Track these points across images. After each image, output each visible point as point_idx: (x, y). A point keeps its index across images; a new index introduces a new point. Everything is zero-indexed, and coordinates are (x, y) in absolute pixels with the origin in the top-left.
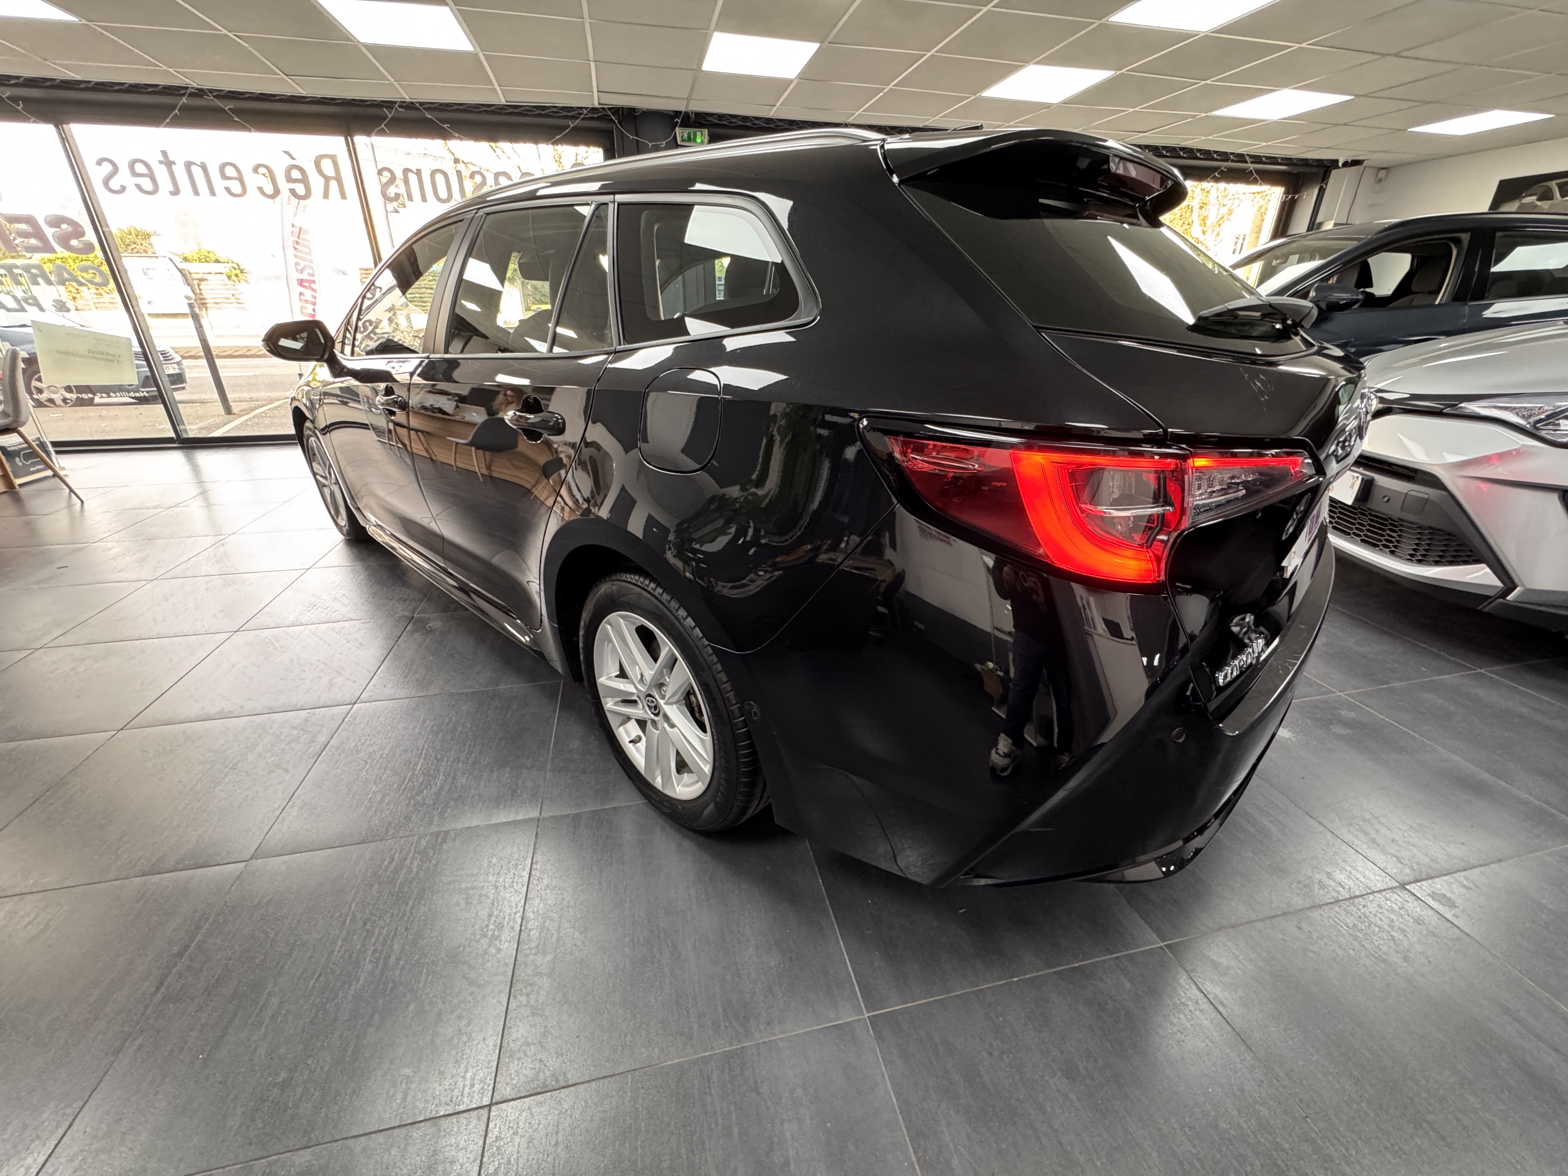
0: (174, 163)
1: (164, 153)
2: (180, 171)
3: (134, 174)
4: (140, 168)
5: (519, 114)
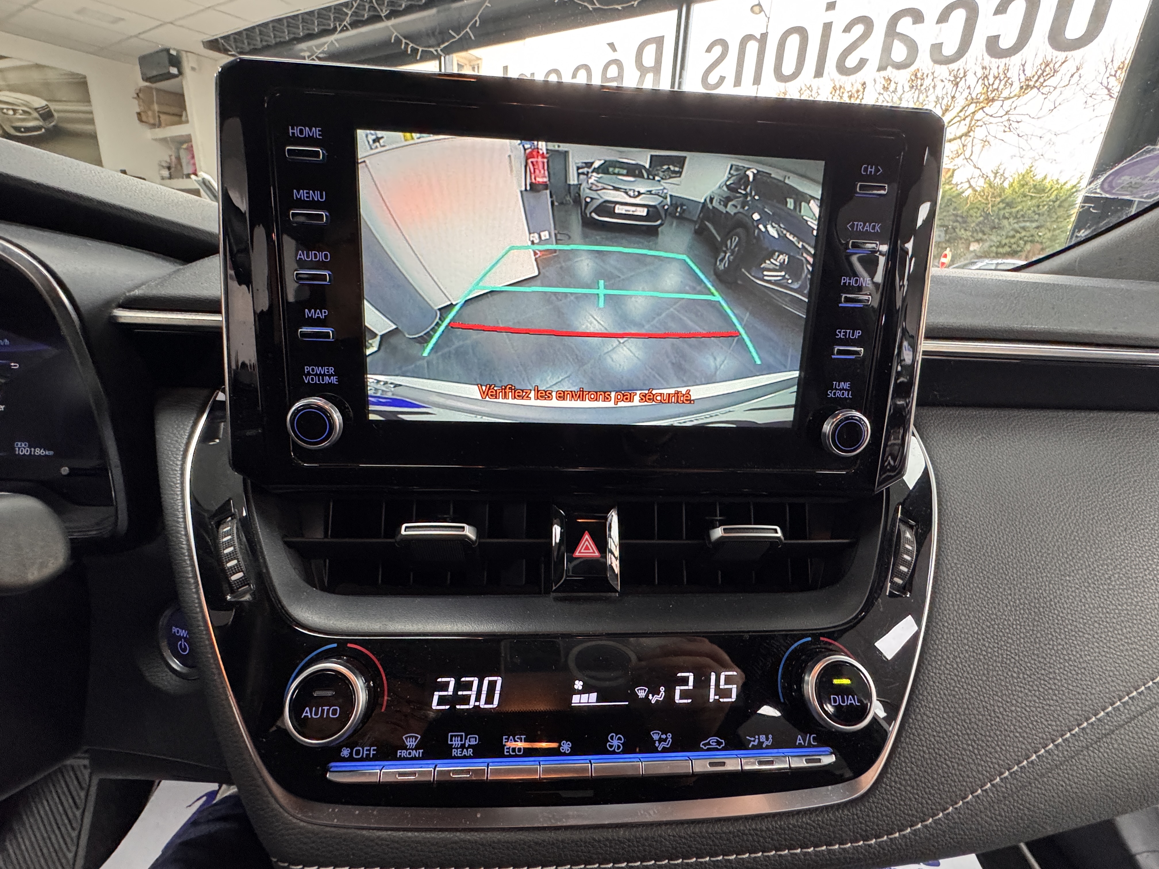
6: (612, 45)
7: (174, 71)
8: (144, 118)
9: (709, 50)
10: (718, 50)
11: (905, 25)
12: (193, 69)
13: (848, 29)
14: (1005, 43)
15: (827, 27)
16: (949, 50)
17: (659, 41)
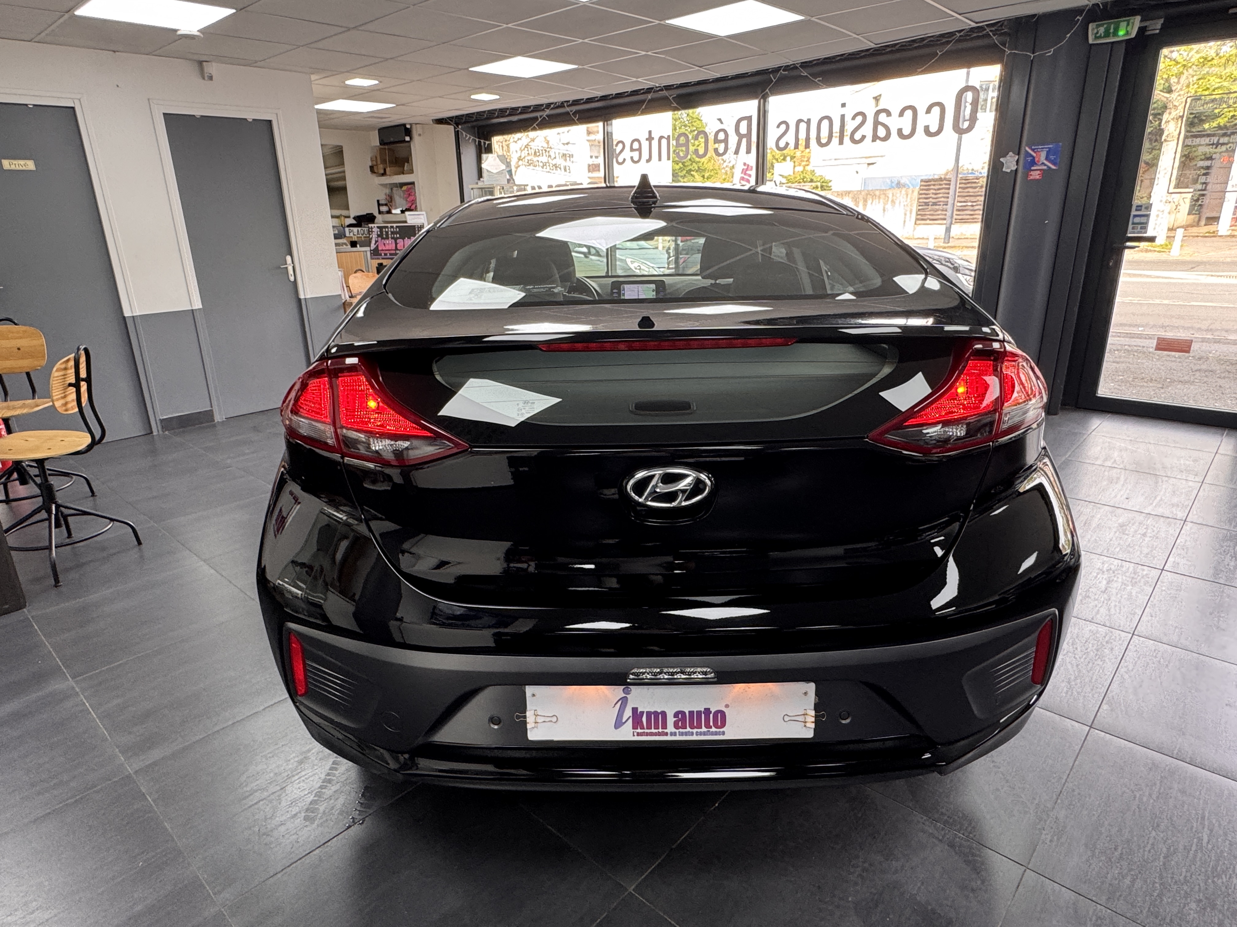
0: (653, 138)
1: (650, 132)
2: (655, 143)
3: (632, 150)
4: (636, 145)
5: (898, 51)
6: (720, 120)
7: (407, 139)
8: (376, 171)
9: (778, 126)
10: (783, 127)
11: (882, 117)
12: (420, 135)
13: (854, 118)
14: (933, 129)
15: (843, 116)
16: (906, 132)
17: (749, 119)
